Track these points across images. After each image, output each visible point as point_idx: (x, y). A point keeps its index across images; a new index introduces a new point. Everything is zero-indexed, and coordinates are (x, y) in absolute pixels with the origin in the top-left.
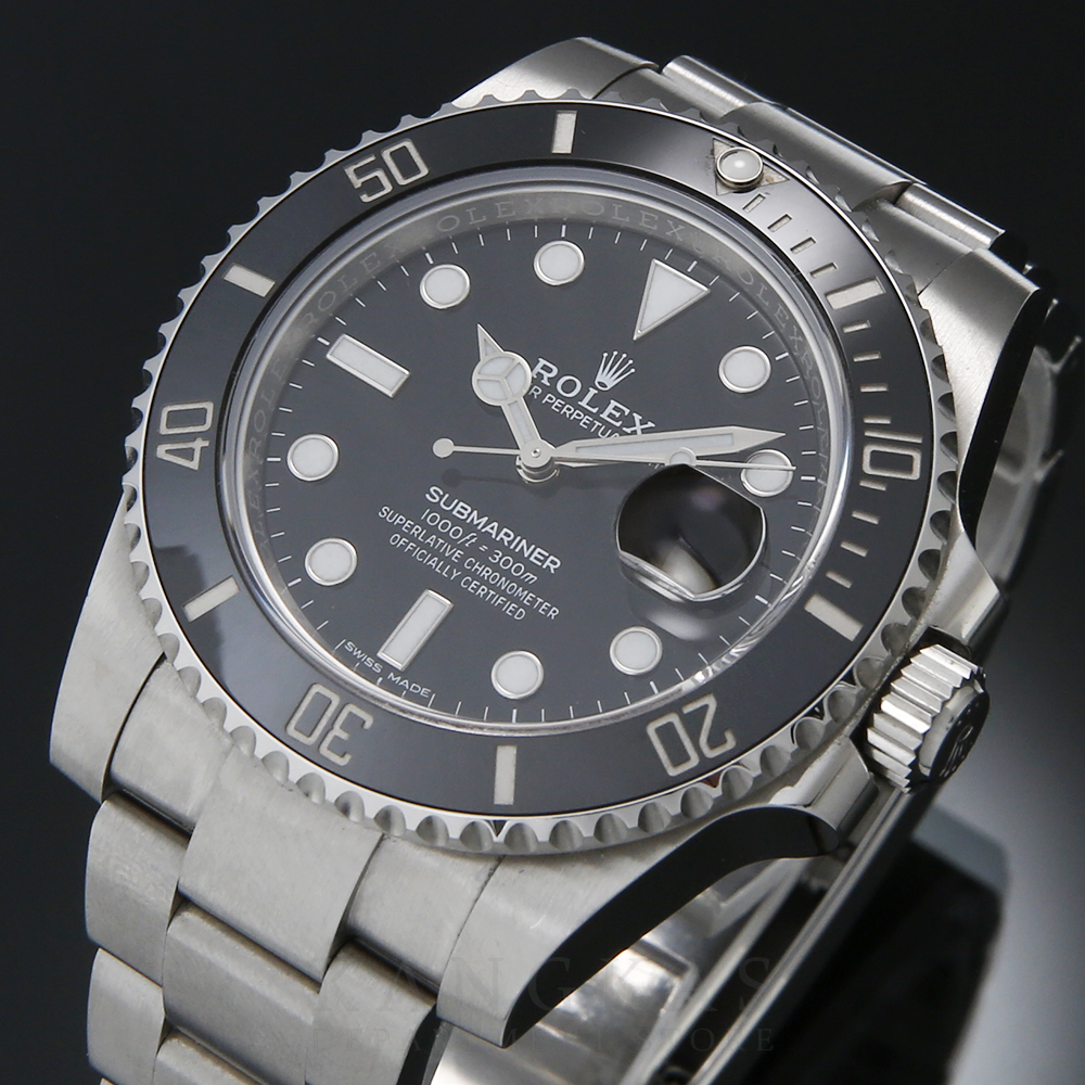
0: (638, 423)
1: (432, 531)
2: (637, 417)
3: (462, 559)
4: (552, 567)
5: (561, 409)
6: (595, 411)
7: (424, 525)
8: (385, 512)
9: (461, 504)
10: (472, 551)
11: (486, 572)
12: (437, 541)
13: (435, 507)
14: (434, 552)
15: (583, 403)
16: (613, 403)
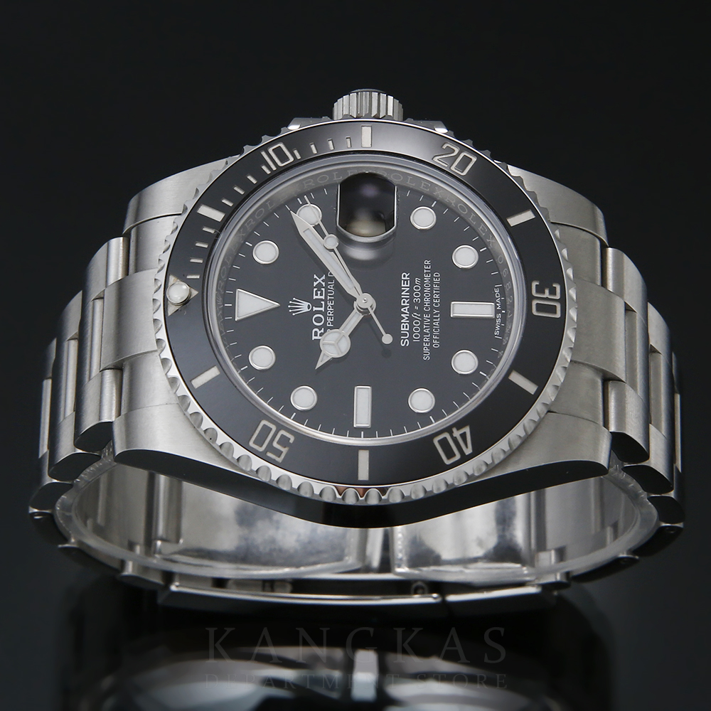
0: (318, 282)
1: (422, 333)
2: (315, 284)
3: (427, 313)
4: (407, 275)
5: (331, 316)
6: (323, 302)
7: (422, 338)
8: (426, 357)
9: (402, 329)
10: (421, 312)
11: (427, 301)
12: (426, 328)
13: (410, 339)
14: (431, 326)
15: (323, 309)
16: (315, 297)
